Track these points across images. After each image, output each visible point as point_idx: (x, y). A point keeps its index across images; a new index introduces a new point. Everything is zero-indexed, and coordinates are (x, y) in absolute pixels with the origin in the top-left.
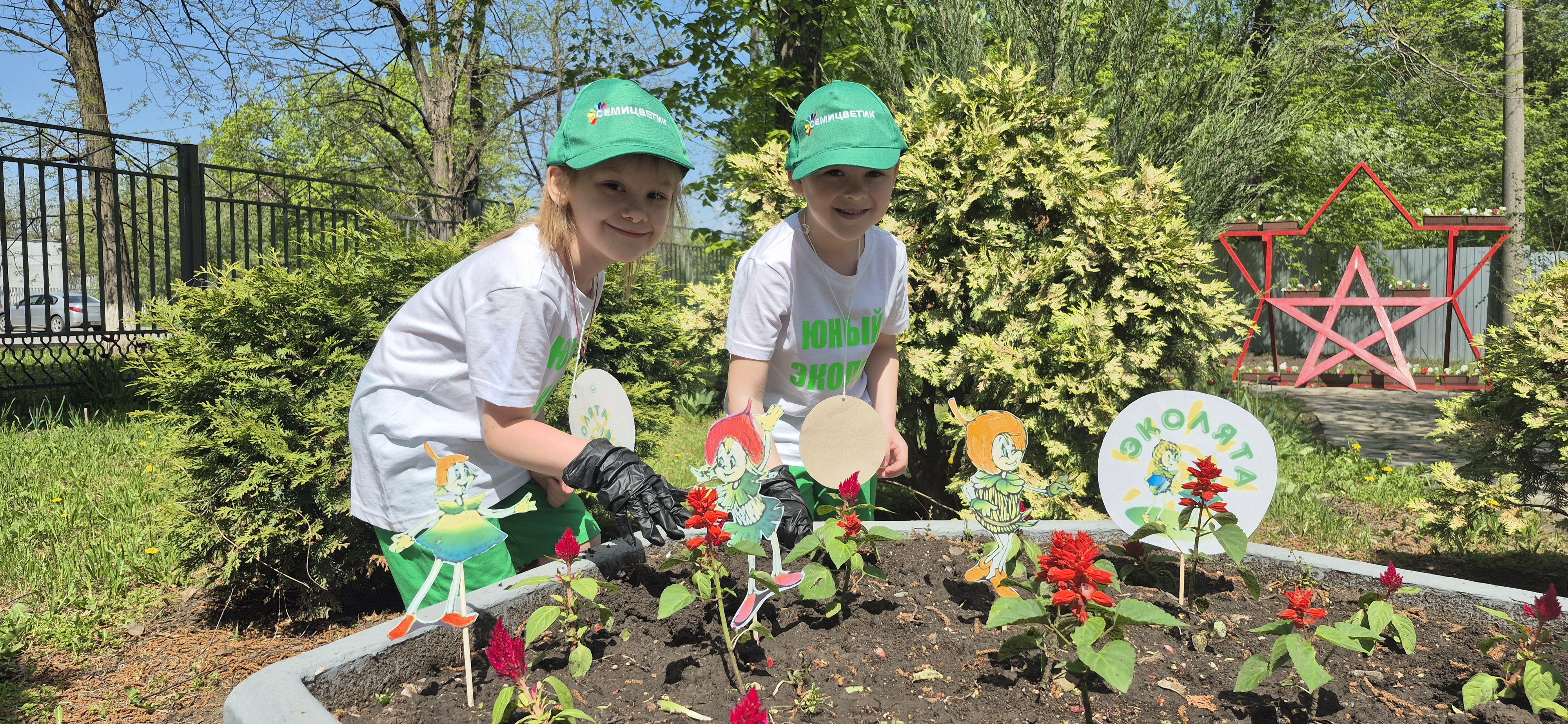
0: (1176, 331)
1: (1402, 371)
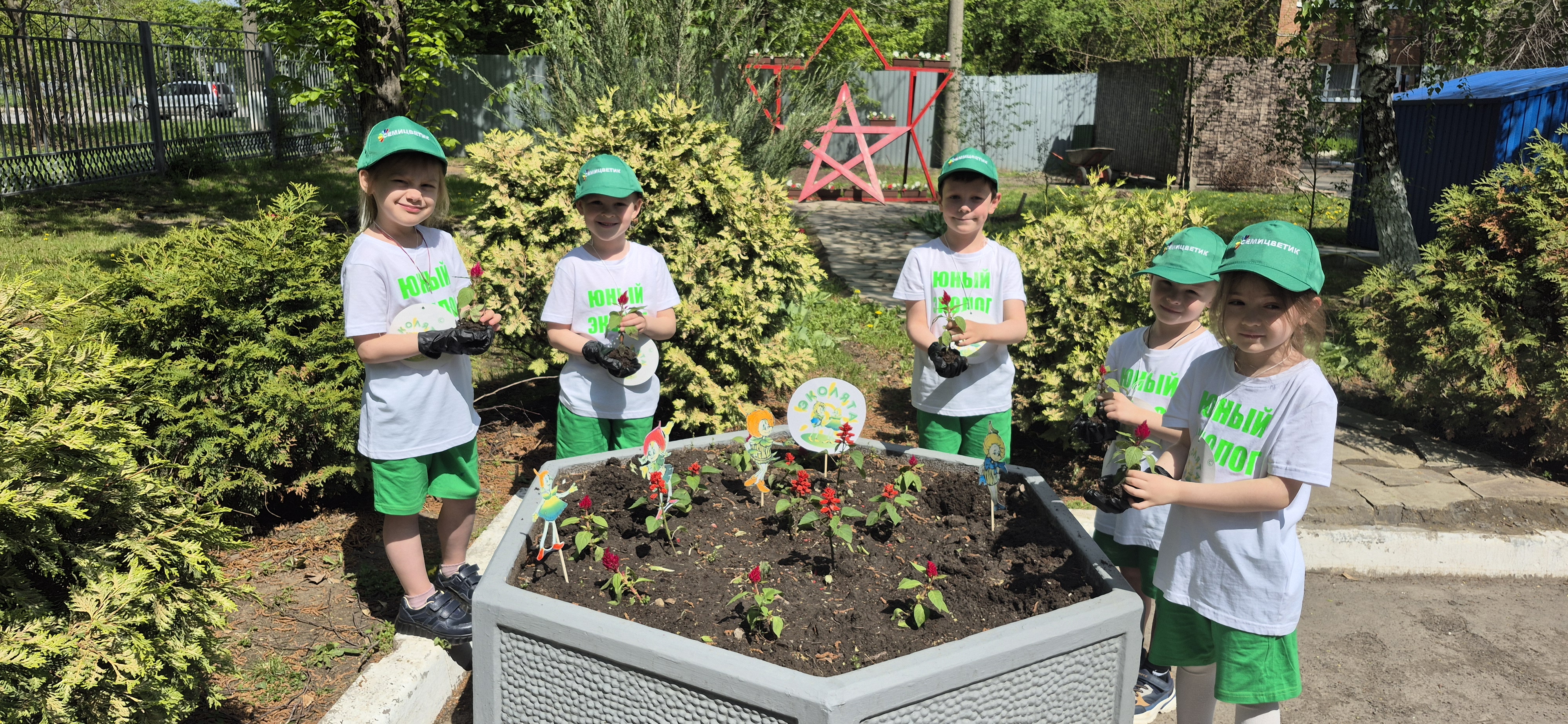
0: (788, 288)
1: (875, 187)
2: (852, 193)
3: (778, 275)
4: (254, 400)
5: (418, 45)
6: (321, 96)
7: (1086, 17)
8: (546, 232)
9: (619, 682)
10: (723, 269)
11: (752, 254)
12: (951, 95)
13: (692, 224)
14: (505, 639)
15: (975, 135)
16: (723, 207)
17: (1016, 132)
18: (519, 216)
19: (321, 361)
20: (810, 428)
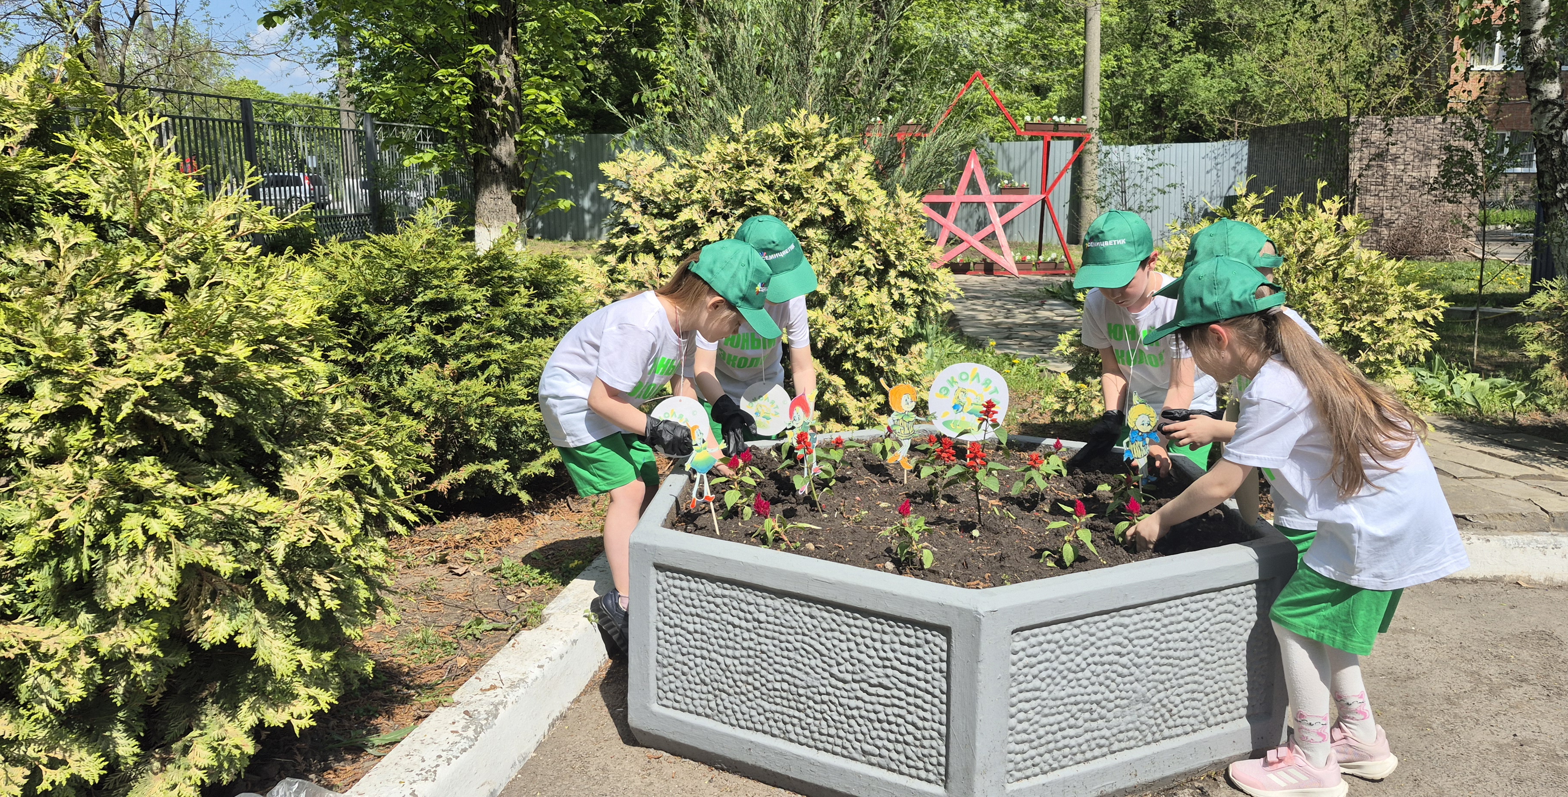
0: (924, 301)
1: (1008, 260)
2: (982, 267)
3: (914, 286)
4: (401, 392)
5: (535, 102)
6: (435, 158)
7: (1234, 84)
8: (680, 246)
9: (775, 610)
10: (858, 278)
11: (888, 265)
12: (1088, 159)
13: (825, 237)
14: (661, 579)
15: (1116, 199)
16: (857, 218)
17: (1161, 196)
18: (652, 231)
19: (465, 359)
20: (952, 414)
